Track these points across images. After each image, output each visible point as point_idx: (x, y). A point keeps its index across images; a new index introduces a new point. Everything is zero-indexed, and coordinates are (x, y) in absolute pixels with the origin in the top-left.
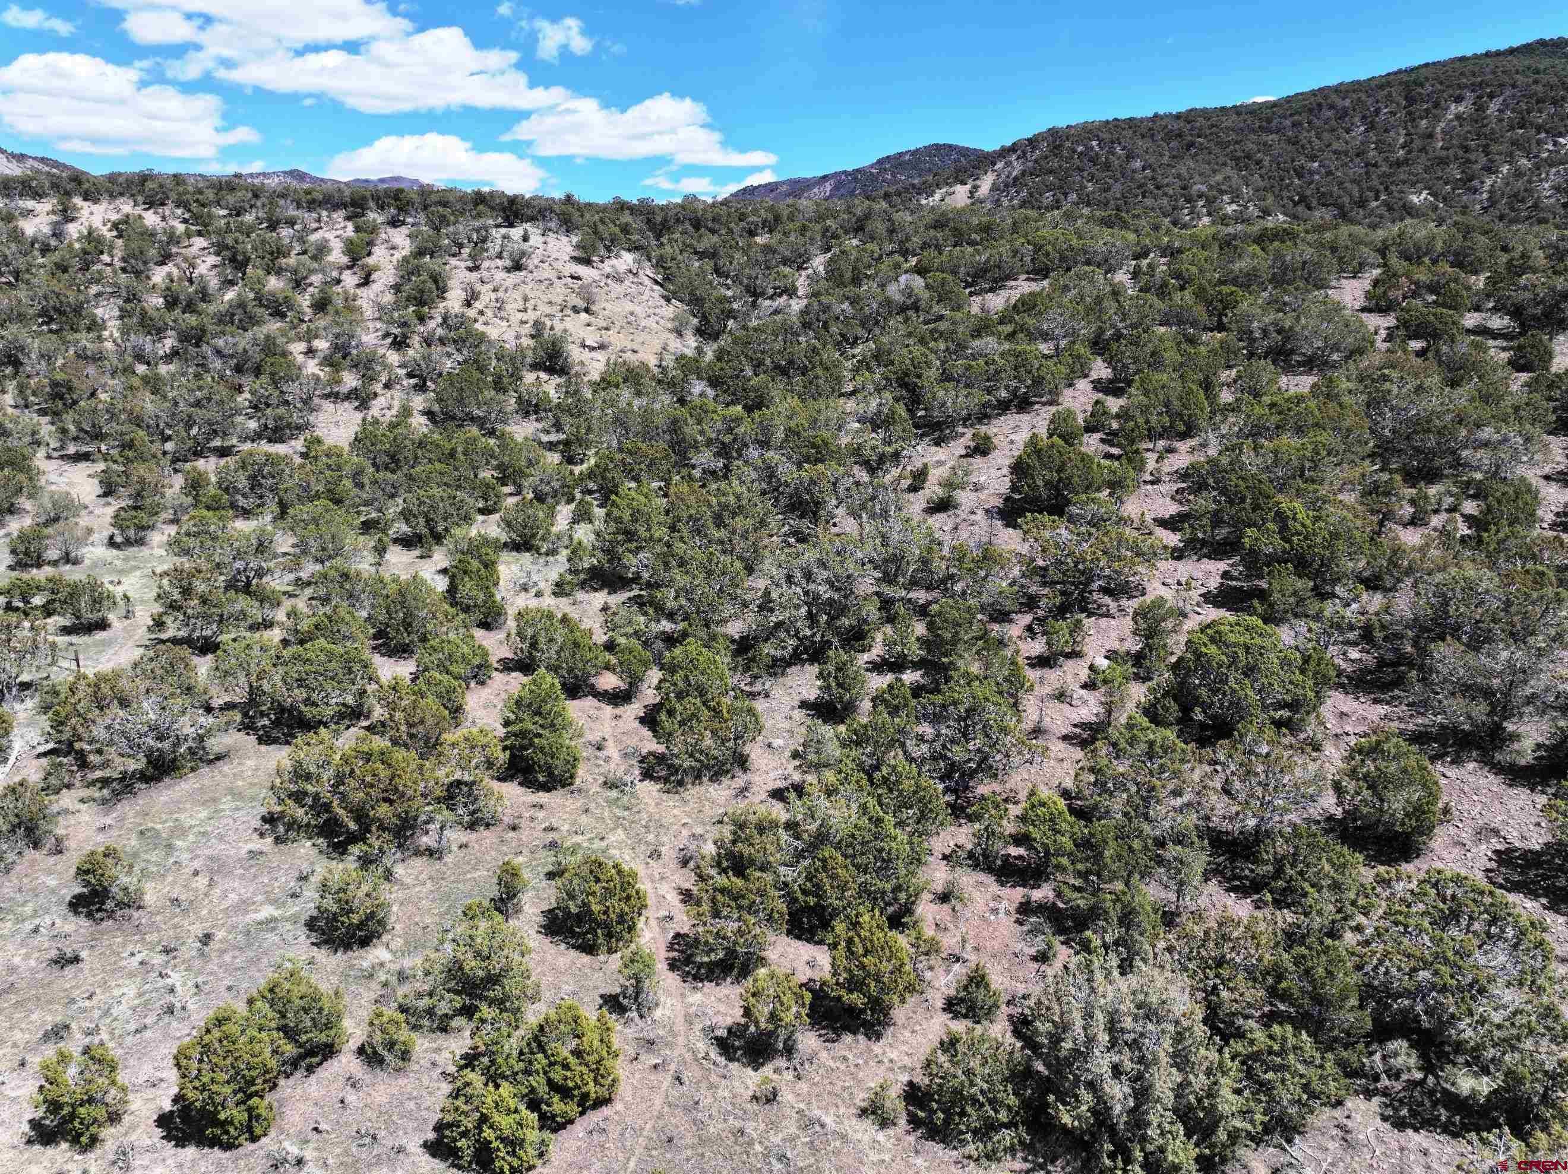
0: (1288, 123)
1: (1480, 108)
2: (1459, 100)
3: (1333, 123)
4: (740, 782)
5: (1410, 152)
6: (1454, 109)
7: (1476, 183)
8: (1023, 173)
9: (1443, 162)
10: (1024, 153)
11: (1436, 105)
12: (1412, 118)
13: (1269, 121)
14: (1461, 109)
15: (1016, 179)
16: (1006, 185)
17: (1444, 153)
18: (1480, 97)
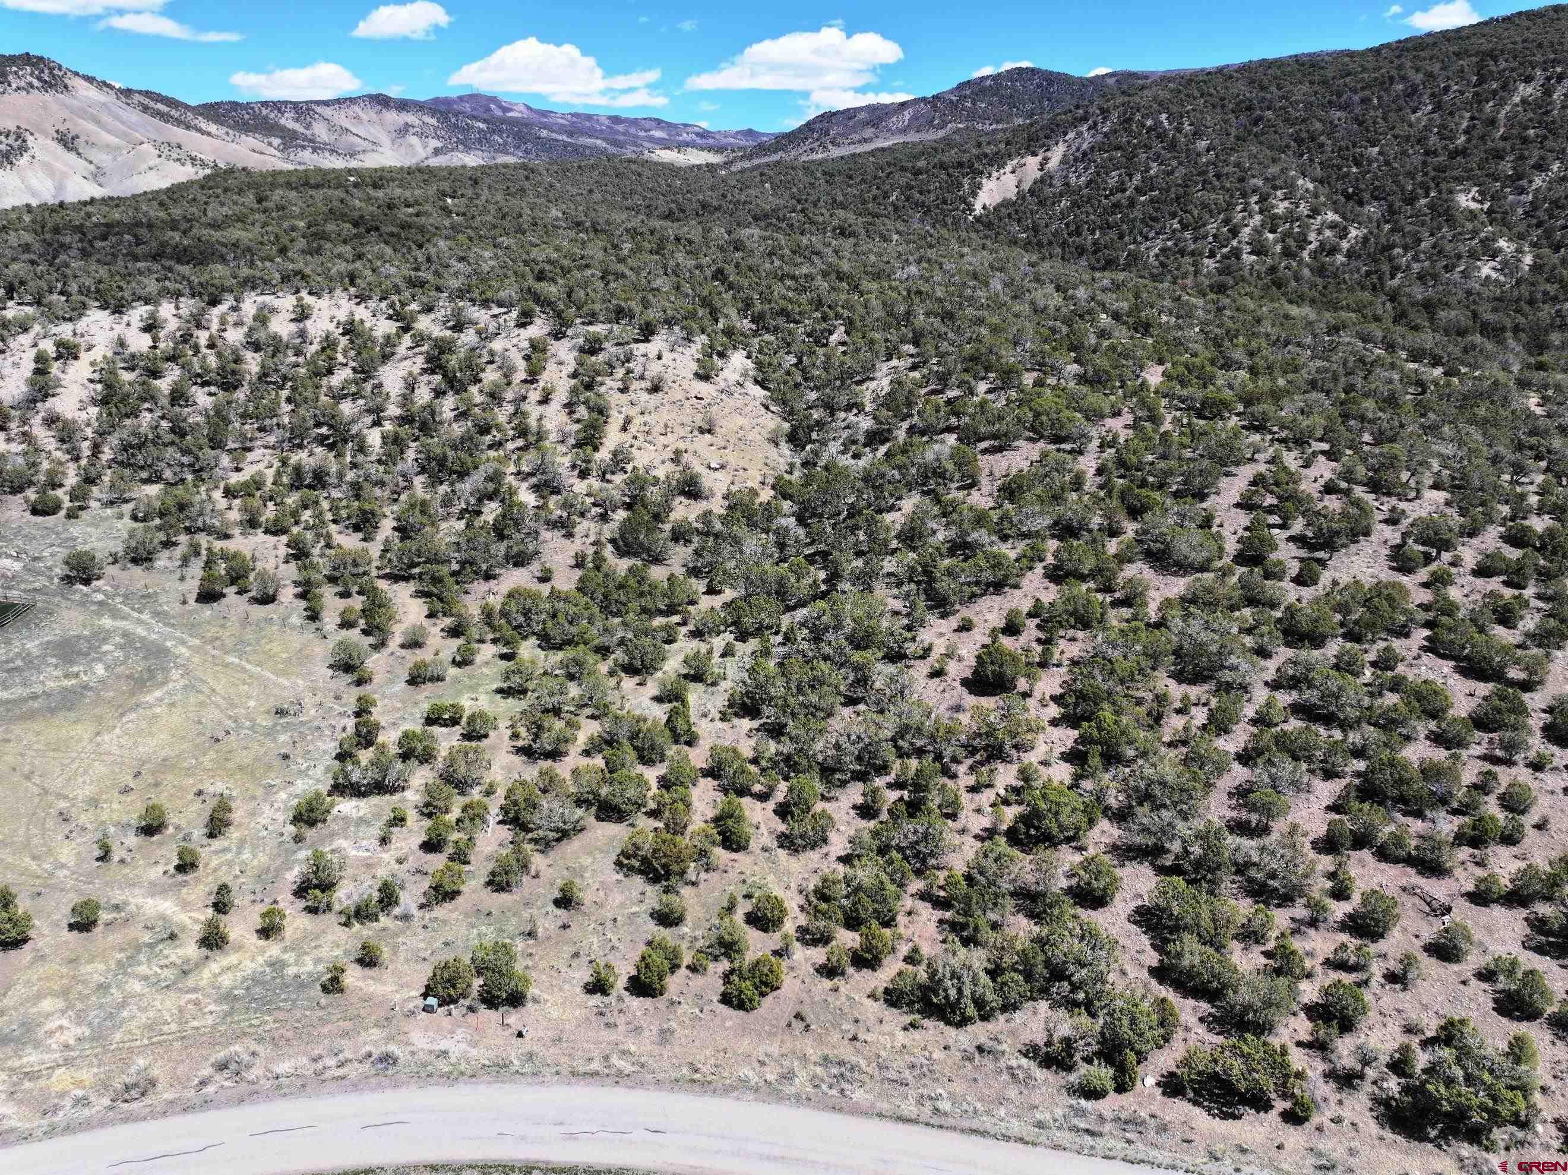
0: (1356, 98)
1: (1548, 92)
2: (1528, 80)
3: (1401, 102)
4: (825, 850)
5: (1469, 141)
6: (1524, 90)
7: (1524, 183)
8: (1092, 149)
9: (1499, 156)
10: (1095, 124)
11: (1504, 87)
12: (1479, 100)
13: (1339, 95)
14: (1529, 90)
15: (1085, 154)
16: (1076, 160)
17: (1502, 144)
18: (1548, 79)
